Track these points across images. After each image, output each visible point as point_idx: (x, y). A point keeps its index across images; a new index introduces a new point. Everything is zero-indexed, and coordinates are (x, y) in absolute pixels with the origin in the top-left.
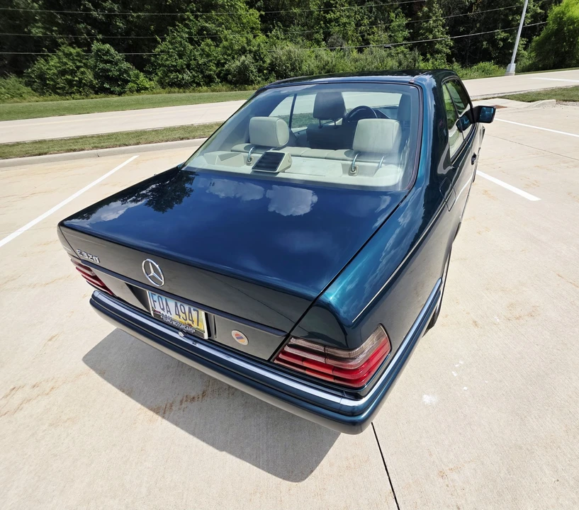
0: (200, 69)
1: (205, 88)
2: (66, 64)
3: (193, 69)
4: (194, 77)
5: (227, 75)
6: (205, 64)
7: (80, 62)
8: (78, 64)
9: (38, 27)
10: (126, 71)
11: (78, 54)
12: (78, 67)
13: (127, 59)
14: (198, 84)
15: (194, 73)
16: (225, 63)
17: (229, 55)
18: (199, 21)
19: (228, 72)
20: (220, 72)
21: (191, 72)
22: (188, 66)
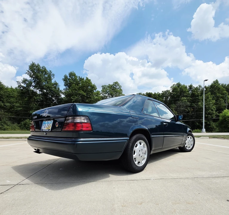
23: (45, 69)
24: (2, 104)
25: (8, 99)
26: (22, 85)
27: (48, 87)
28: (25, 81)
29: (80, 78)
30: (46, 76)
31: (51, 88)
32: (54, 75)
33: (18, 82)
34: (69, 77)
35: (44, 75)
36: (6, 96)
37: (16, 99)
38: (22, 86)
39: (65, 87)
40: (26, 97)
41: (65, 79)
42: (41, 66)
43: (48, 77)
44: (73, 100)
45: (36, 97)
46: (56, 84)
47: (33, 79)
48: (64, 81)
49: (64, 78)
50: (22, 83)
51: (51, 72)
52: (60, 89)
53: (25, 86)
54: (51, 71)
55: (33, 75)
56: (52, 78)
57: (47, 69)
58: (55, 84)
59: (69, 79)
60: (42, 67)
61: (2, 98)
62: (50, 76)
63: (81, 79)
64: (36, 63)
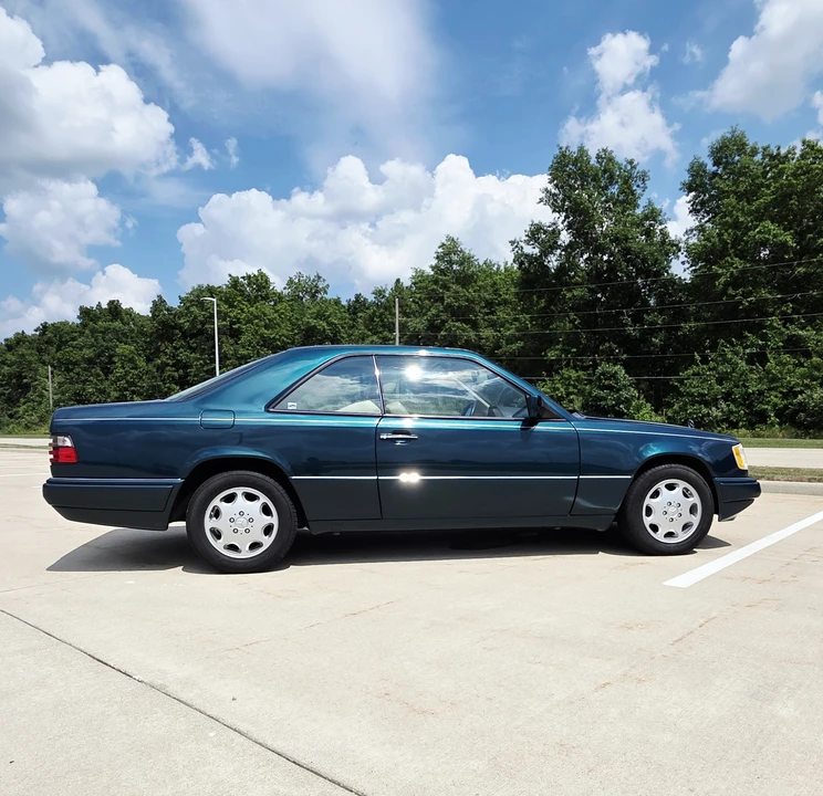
0: (747, 400)
1: (743, 431)
2: (558, 389)
3: (734, 401)
4: (731, 412)
5: (796, 412)
6: (761, 393)
7: (575, 387)
8: (571, 389)
9: (557, 350)
10: (628, 402)
11: (578, 379)
12: (568, 394)
13: (637, 385)
14: (734, 425)
15: (732, 407)
16: (801, 392)
17: (814, 379)
18: (788, 329)
19: (802, 407)
20: (786, 407)
21: (728, 405)
22: (727, 397)
23: (611, 160)
24: (472, 334)
25: (487, 314)
26: (528, 250)
27: (616, 240)
28: (535, 232)
29: (772, 157)
30: (614, 190)
31: (627, 239)
32: (644, 177)
33: (512, 243)
34: (711, 168)
35: (606, 188)
36: (483, 304)
37: (514, 309)
38: (527, 256)
39: (692, 221)
40: (539, 298)
41: (697, 182)
42: (593, 153)
43: (621, 192)
44: (722, 280)
45: (570, 290)
46: (653, 215)
47: (567, 217)
48: (690, 191)
49: (687, 178)
50: (527, 243)
51: (634, 167)
52: (672, 236)
53: (536, 251)
54: (631, 162)
55: (563, 201)
56: (639, 191)
57: (616, 159)
58: (646, 218)
59: (715, 174)
60: (598, 157)
61: (472, 311)
62: (629, 188)
63: (776, 159)
64: (574, 149)
